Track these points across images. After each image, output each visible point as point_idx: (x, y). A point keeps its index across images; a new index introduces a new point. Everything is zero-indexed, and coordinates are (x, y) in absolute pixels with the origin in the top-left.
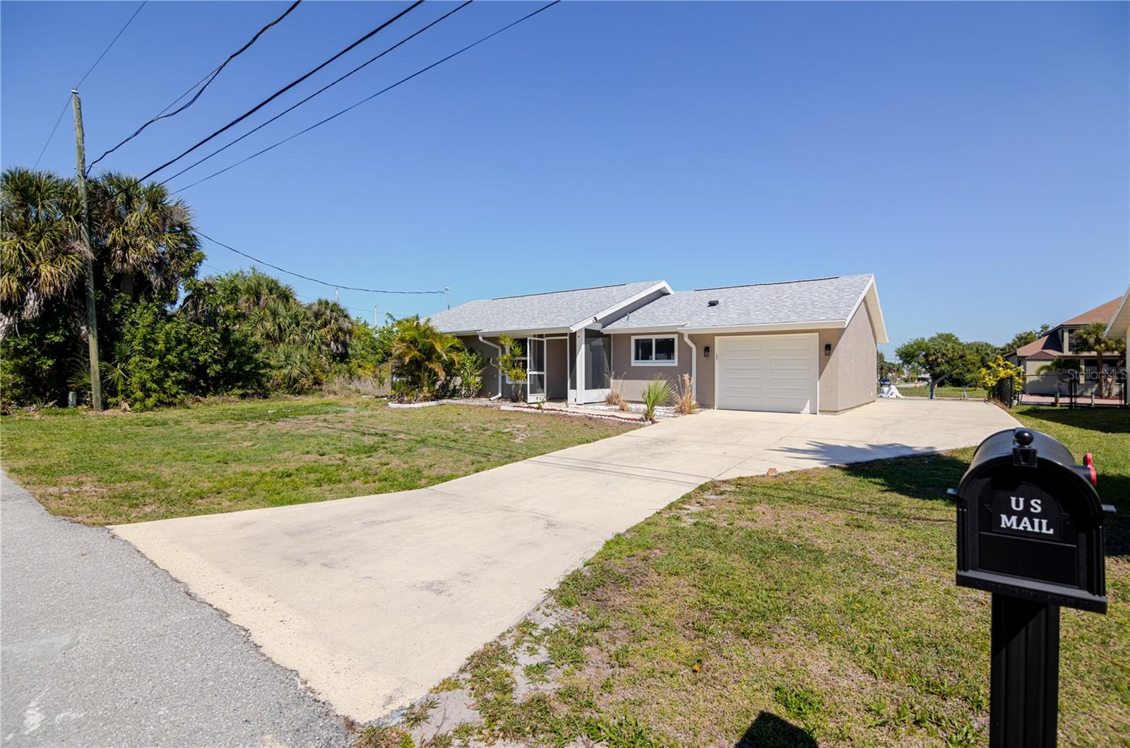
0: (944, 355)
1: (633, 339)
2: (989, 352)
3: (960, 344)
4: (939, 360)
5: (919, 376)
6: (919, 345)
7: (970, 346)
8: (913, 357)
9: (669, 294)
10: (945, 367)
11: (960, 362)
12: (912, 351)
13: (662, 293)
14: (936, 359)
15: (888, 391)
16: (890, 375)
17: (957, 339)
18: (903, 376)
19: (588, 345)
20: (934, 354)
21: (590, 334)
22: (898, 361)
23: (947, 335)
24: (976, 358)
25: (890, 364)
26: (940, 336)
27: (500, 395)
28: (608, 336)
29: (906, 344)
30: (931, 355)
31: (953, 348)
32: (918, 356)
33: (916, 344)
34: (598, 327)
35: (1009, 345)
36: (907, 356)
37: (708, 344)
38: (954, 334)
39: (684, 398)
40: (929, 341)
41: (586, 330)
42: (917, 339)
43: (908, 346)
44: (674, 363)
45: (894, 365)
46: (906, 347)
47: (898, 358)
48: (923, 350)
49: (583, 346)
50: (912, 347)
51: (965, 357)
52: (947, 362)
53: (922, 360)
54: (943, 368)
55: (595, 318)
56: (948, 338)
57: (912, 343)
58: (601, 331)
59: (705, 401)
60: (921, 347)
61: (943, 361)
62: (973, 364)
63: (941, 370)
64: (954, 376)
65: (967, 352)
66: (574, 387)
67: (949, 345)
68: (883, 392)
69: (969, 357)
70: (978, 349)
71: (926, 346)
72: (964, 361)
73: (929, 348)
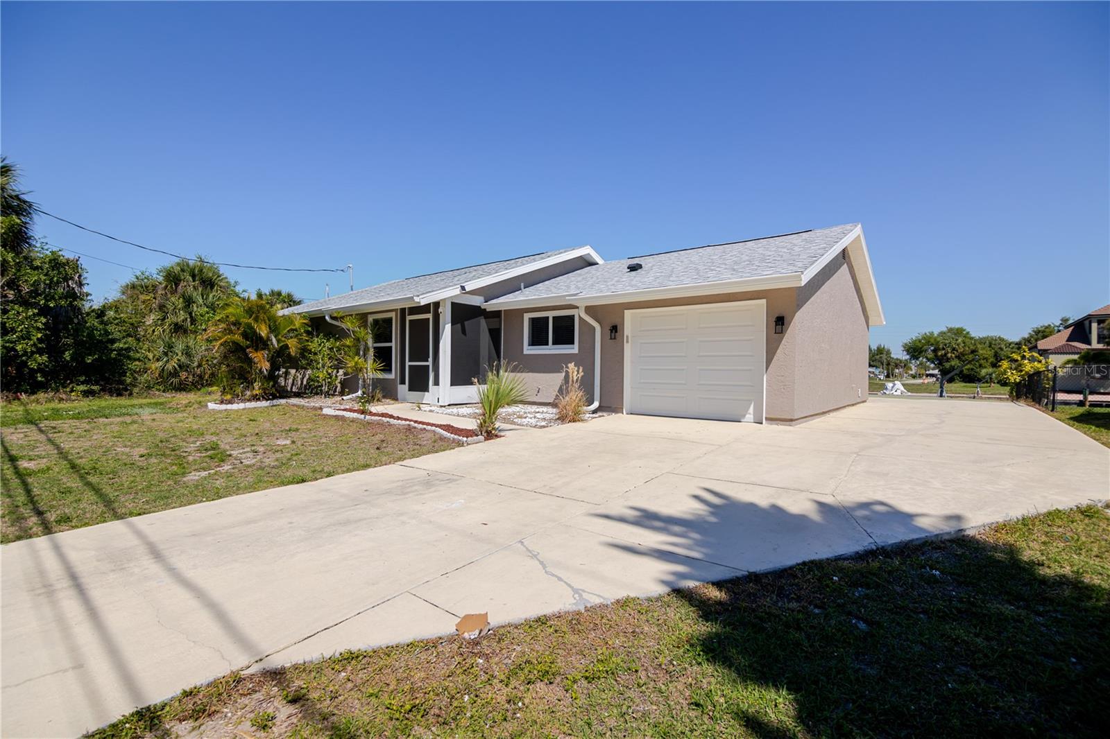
0: (954, 349)
1: (527, 317)
2: (1003, 346)
3: (972, 338)
4: (949, 355)
5: (927, 372)
6: (928, 340)
7: (982, 341)
8: (921, 352)
9: (598, 264)
10: (955, 362)
11: (971, 357)
12: (920, 346)
13: (587, 263)
14: (946, 354)
15: (893, 387)
16: (897, 371)
17: (968, 333)
18: (911, 372)
19: (459, 326)
20: (943, 349)
21: (463, 314)
22: (905, 357)
23: (958, 329)
24: (989, 353)
25: (897, 359)
26: (950, 330)
27: (360, 393)
28: (497, 314)
29: (914, 338)
30: (940, 350)
31: (964, 343)
32: (926, 350)
33: (924, 338)
34: (477, 301)
35: (1024, 339)
36: (915, 350)
37: (616, 321)
38: (964, 328)
39: (567, 398)
40: (938, 335)
41: (453, 304)
42: (926, 334)
43: (916, 340)
44: (574, 349)
45: (901, 361)
46: (914, 342)
47: (905, 353)
48: (932, 345)
49: (448, 327)
50: (920, 341)
51: (977, 351)
52: (958, 357)
53: (931, 355)
54: (953, 363)
55: (463, 288)
56: (959, 332)
57: (920, 337)
58: (483, 307)
59: (610, 405)
60: (929, 342)
61: (953, 355)
62: (986, 359)
63: (951, 365)
64: (965, 372)
65: (979, 346)
66: (437, 383)
67: (960, 340)
68: (886, 389)
69: (981, 352)
70: (991, 343)
71: (935, 340)
72: (976, 356)
73: (938, 342)
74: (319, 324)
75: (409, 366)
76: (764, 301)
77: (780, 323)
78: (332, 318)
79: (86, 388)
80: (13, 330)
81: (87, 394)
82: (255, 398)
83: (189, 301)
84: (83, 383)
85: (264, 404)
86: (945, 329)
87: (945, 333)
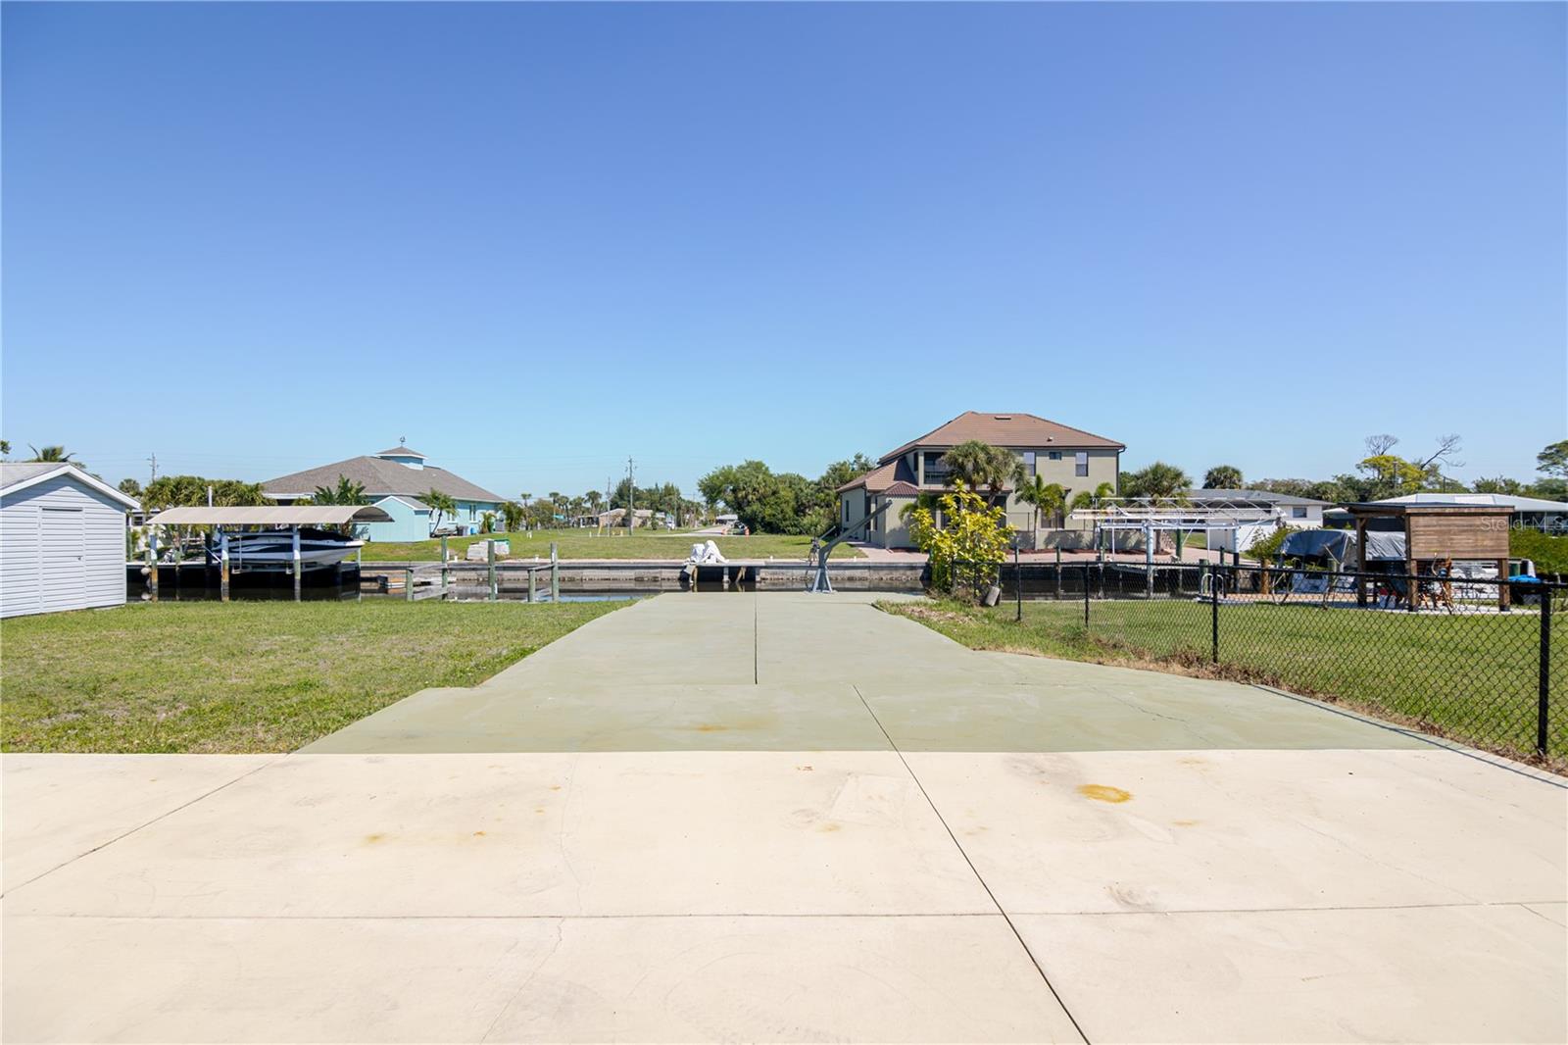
0: (754, 490)
2: (803, 487)
3: (771, 476)
4: (750, 497)
5: (718, 518)
6: (726, 476)
7: (782, 479)
8: (719, 492)
10: (756, 507)
11: (772, 500)
12: (719, 484)
14: (746, 496)
15: (704, 551)
16: (688, 516)
17: (767, 469)
18: (701, 518)
20: (744, 489)
22: (700, 499)
23: (757, 463)
24: (790, 494)
25: (689, 502)
26: (750, 464)
29: (711, 474)
30: (740, 490)
31: (765, 481)
32: (725, 490)
33: (722, 474)
35: (823, 478)
36: (712, 490)
38: (764, 462)
40: (737, 471)
42: (723, 468)
43: (713, 477)
45: (693, 504)
46: (711, 479)
47: (701, 493)
48: (731, 483)
50: (718, 478)
51: (778, 493)
52: (759, 500)
53: (730, 497)
54: (755, 507)
56: (758, 467)
57: (718, 473)
60: (728, 479)
61: (754, 498)
62: (787, 502)
63: (753, 511)
64: (767, 519)
65: (780, 486)
67: (761, 477)
68: (695, 554)
69: (782, 493)
70: (792, 482)
71: (734, 477)
72: (777, 498)
73: (737, 480)
86: (744, 463)
87: (744, 468)
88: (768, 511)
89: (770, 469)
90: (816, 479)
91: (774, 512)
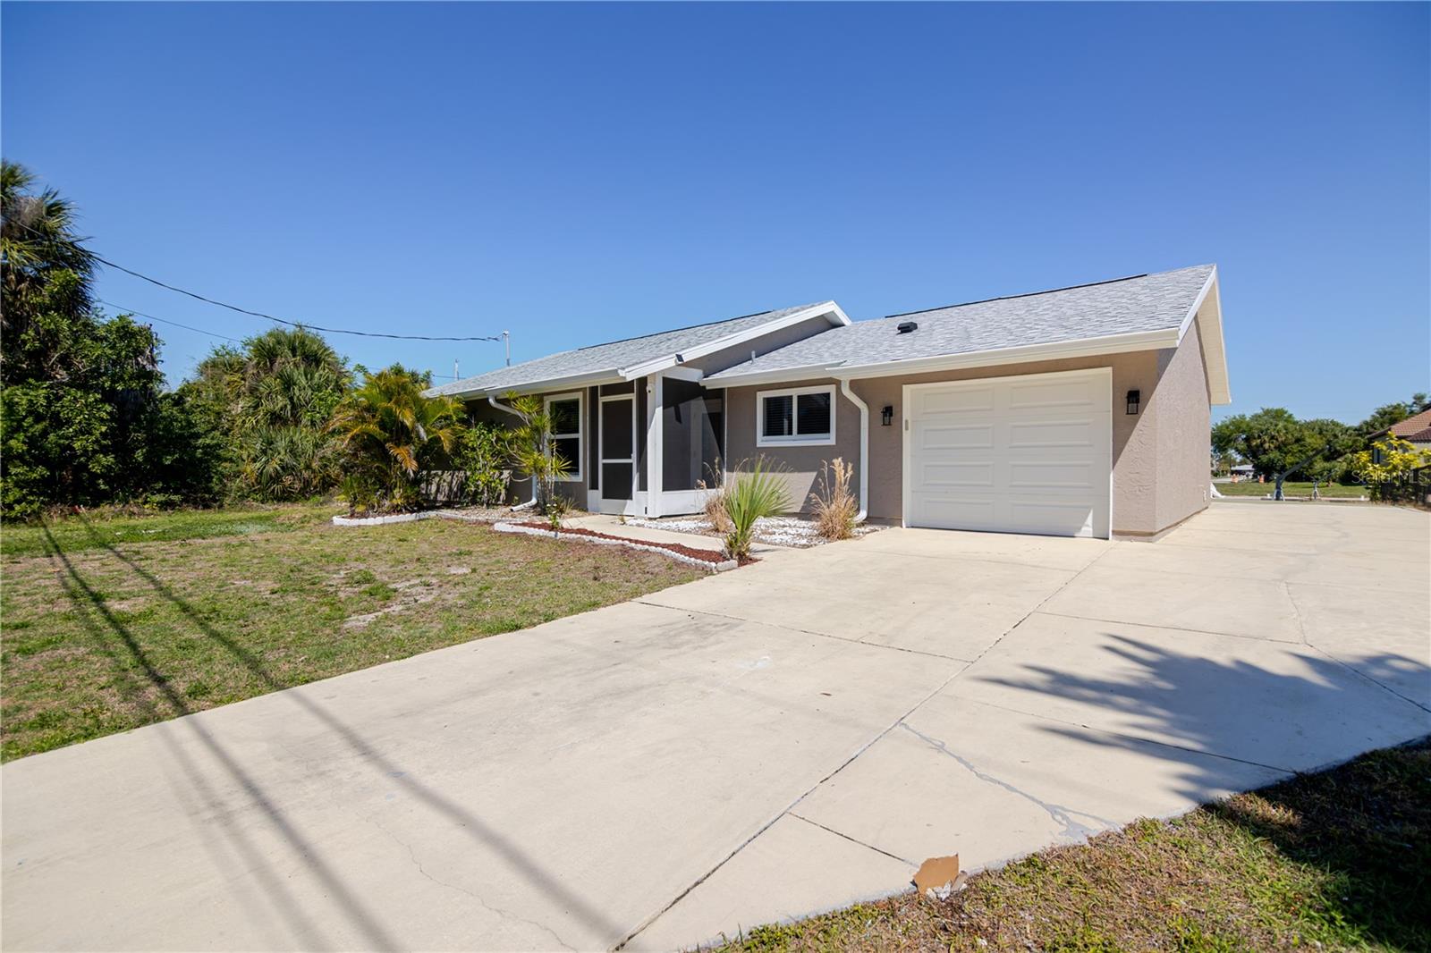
0: (1273, 437)
1: (761, 396)
2: (1337, 432)
3: (1295, 423)
4: (1267, 446)
5: (1233, 468)
6: (1238, 425)
7: (1310, 426)
8: (1229, 441)
9: (844, 325)
10: (1274, 455)
11: (1296, 448)
12: (1228, 434)
13: (828, 324)
14: (1262, 444)
17: (1290, 416)
19: (672, 409)
20: (1259, 437)
21: (677, 392)
23: (1277, 411)
24: (1319, 441)
26: (1267, 412)
27: (534, 501)
28: (718, 394)
29: (1219, 424)
30: (1254, 438)
31: (1286, 429)
32: (1236, 439)
33: (1232, 423)
34: (694, 375)
35: (1366, 423)
36: (1221, 439)
37: (889, 401)
38: (1286, 409)
39: (833, 507)
40: (1252, 419)
41: (665, 380)
42: (1235, 418)
43: (1221, 427)
44: (830, 439)
48: (1243, 432)
49: (659, 411)
50: (1227, 427)
51: (1304, 440)
52: (1278, 448)
53: (1242, 445)
54: (1272, 456)
55: (680, 358)
56: (1279, 414)
57: (1228, 423)
58: (701, 384)
59: (884, 514)
60: (1240, 427)
61: (1272, 446)
62: (1316, 450)
63: (1270, 459)
64: (1288, 467)
65: (1306, 433)
66: (643, 486)
67: (1281, 425)
69: (1308, 440)
70: (1321, 428)
71: (1248, 425)
72: (1302, 446)
73: (1251, 428)
74: (477, 409)
75: (604, 464)
76: (1109, 370)
77: (1133, 400)
78: (497, 401)
79: (164, 499)
80: (69, 422)
81: (164, 506)
82: (396, 510)
83: (288, 384)
84: (159, 491)
85: (408, 517)
86: (1260, 412)
87: (1260, 416)
88: (1290, 459)
89: (1294, 416)
90: (1356, 424)
91: (1297, 460)
